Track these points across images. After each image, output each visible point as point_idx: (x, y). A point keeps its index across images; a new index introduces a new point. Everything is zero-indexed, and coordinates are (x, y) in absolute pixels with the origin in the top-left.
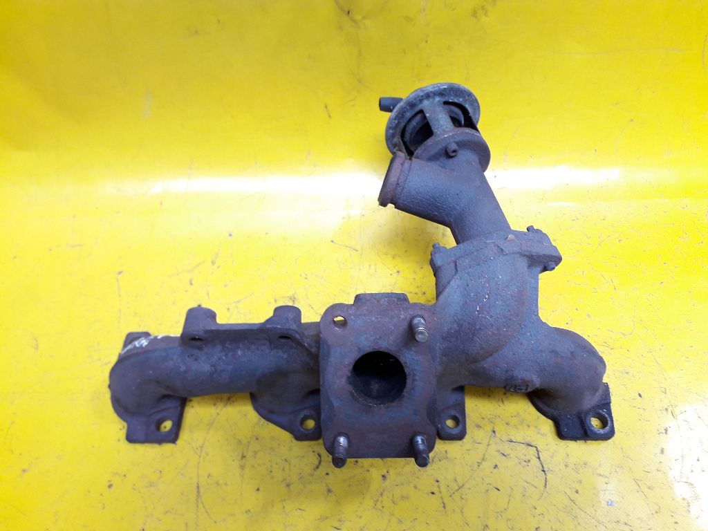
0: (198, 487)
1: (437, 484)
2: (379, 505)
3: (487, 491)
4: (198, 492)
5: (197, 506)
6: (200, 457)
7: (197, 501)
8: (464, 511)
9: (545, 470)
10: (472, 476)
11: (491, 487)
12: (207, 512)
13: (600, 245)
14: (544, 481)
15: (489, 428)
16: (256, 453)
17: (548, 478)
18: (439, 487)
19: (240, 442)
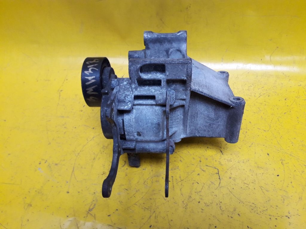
0: (74, 168)
1: (172, 178)
2: (146, 183)
3: (193, 183)
4: (73, 170)
5: (72, 175)
6: (77, 157)
7: (72, 173)
8: (182, 190)
9: (220, 178)
10: (188, 177)
11: (195, 182)
12: (75, 177)
13: (260, 97)
14: (219, 183)
15: (199, 159)
16: (99, 158)
17: (221, 182)
18: (172, 179)
19: (94, 154)
